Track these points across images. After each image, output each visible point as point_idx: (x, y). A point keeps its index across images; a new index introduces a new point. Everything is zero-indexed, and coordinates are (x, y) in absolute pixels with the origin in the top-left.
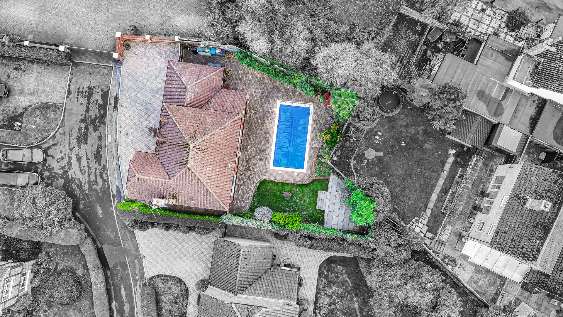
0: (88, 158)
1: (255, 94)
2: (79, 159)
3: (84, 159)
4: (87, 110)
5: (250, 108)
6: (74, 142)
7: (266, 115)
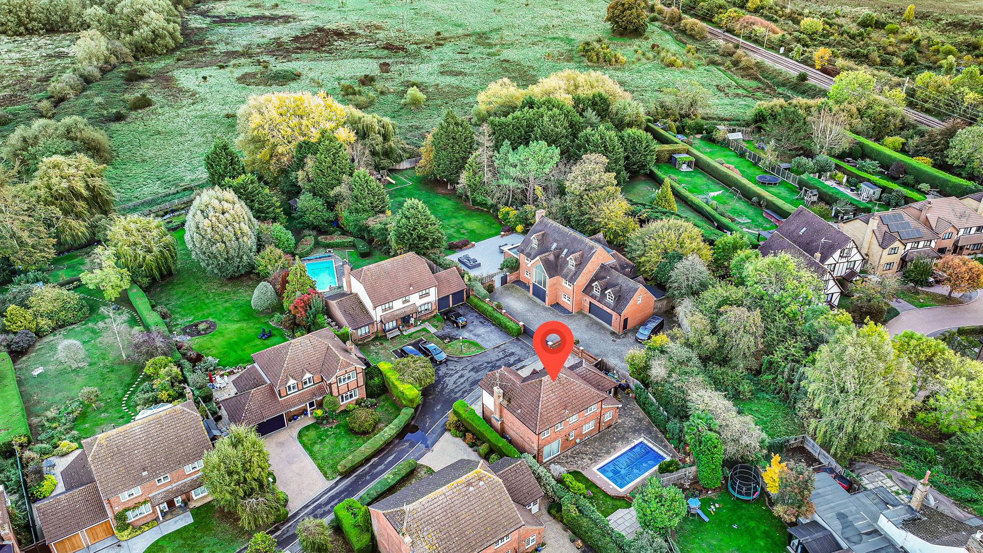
0: (467, 379)
1: (627, 423)
2: (461, 376)
3: (465, 378)
4: (497, 361)
5: (615, 428)
6: (470, 367)
7: (624, 439)
